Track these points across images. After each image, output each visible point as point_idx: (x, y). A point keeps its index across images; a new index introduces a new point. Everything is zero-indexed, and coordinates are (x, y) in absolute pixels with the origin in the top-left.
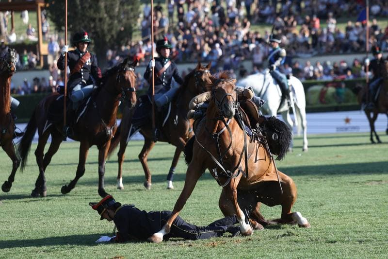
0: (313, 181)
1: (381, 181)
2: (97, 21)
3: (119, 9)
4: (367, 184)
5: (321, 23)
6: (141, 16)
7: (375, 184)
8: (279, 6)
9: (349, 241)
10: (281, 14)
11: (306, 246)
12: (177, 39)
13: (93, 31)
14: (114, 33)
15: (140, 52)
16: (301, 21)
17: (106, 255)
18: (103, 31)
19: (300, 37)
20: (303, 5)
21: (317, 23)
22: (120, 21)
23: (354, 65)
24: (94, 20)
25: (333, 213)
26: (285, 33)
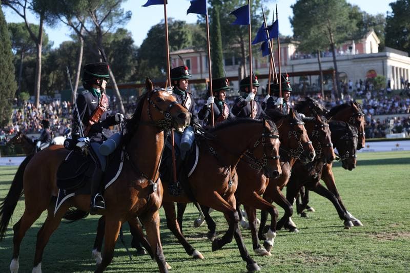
6: (13, 114)
8: (70, 110)
12: (27, 123)
22: (4, 116)
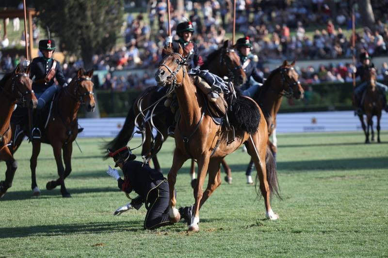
0: (281, 175)
1: (344, 176)
2: (84, 28)
3: (105, 18)
4: (331, 179)
5: (290, 31)
7: (338, 179)
9: (313, 231)
10: (253, 24)
11: (273, 235)
13: (80, 37)
14: (99, 39)
15: (123, 57)
16: (272, 30)
17: (88, 242)
18: (89, 37)
19: (271, 45)
20: (274, 15)
21: (287, 31)
23: (320, 70)
24: (81, 27)
25: (299, 206)
26: (257, 40)
